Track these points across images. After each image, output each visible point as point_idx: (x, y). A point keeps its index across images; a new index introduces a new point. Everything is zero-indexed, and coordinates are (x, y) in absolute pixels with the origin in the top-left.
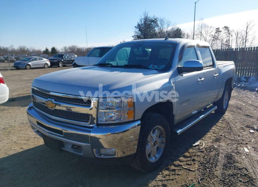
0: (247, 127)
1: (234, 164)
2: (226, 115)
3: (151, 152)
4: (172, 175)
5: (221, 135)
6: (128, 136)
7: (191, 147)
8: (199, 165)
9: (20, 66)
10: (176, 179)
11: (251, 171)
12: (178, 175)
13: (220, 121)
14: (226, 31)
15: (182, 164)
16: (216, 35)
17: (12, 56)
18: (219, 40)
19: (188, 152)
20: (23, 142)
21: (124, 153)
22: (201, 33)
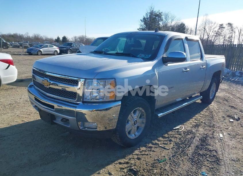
0: (229, 116)
1: (206, 146)
2: (211, 105)
3: (131, 129)
4: (148, 151)
5: (202, 122)
6: (110, 115)
7: (172, 130)
8: (174, 145)
9: (32, 52)
10: (150, 154)
11: (220, 153)
12: (154, 151)
13: (204, 110)
14: (229, 28)
15: (159, 143)
16: (220, 31)
17: (27, 42)
18: (222, 36)
19: (168, 134)
20: (24, 116)
21: (106, 128)
22: (205, 29)
